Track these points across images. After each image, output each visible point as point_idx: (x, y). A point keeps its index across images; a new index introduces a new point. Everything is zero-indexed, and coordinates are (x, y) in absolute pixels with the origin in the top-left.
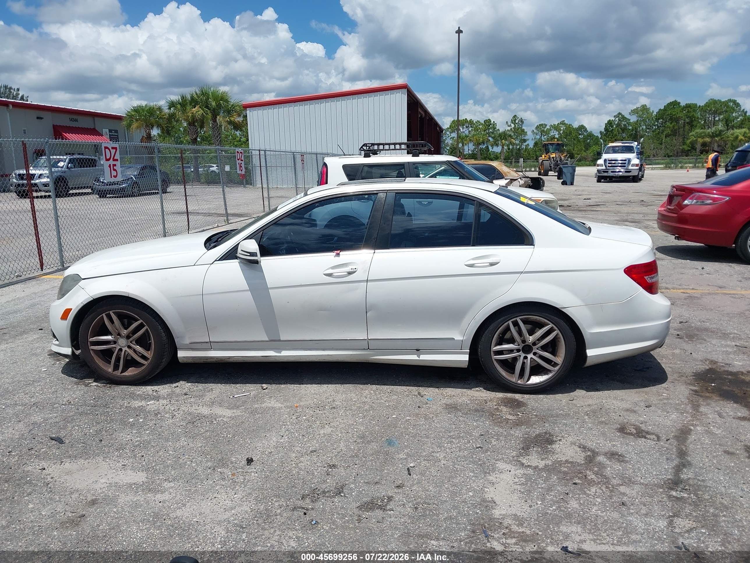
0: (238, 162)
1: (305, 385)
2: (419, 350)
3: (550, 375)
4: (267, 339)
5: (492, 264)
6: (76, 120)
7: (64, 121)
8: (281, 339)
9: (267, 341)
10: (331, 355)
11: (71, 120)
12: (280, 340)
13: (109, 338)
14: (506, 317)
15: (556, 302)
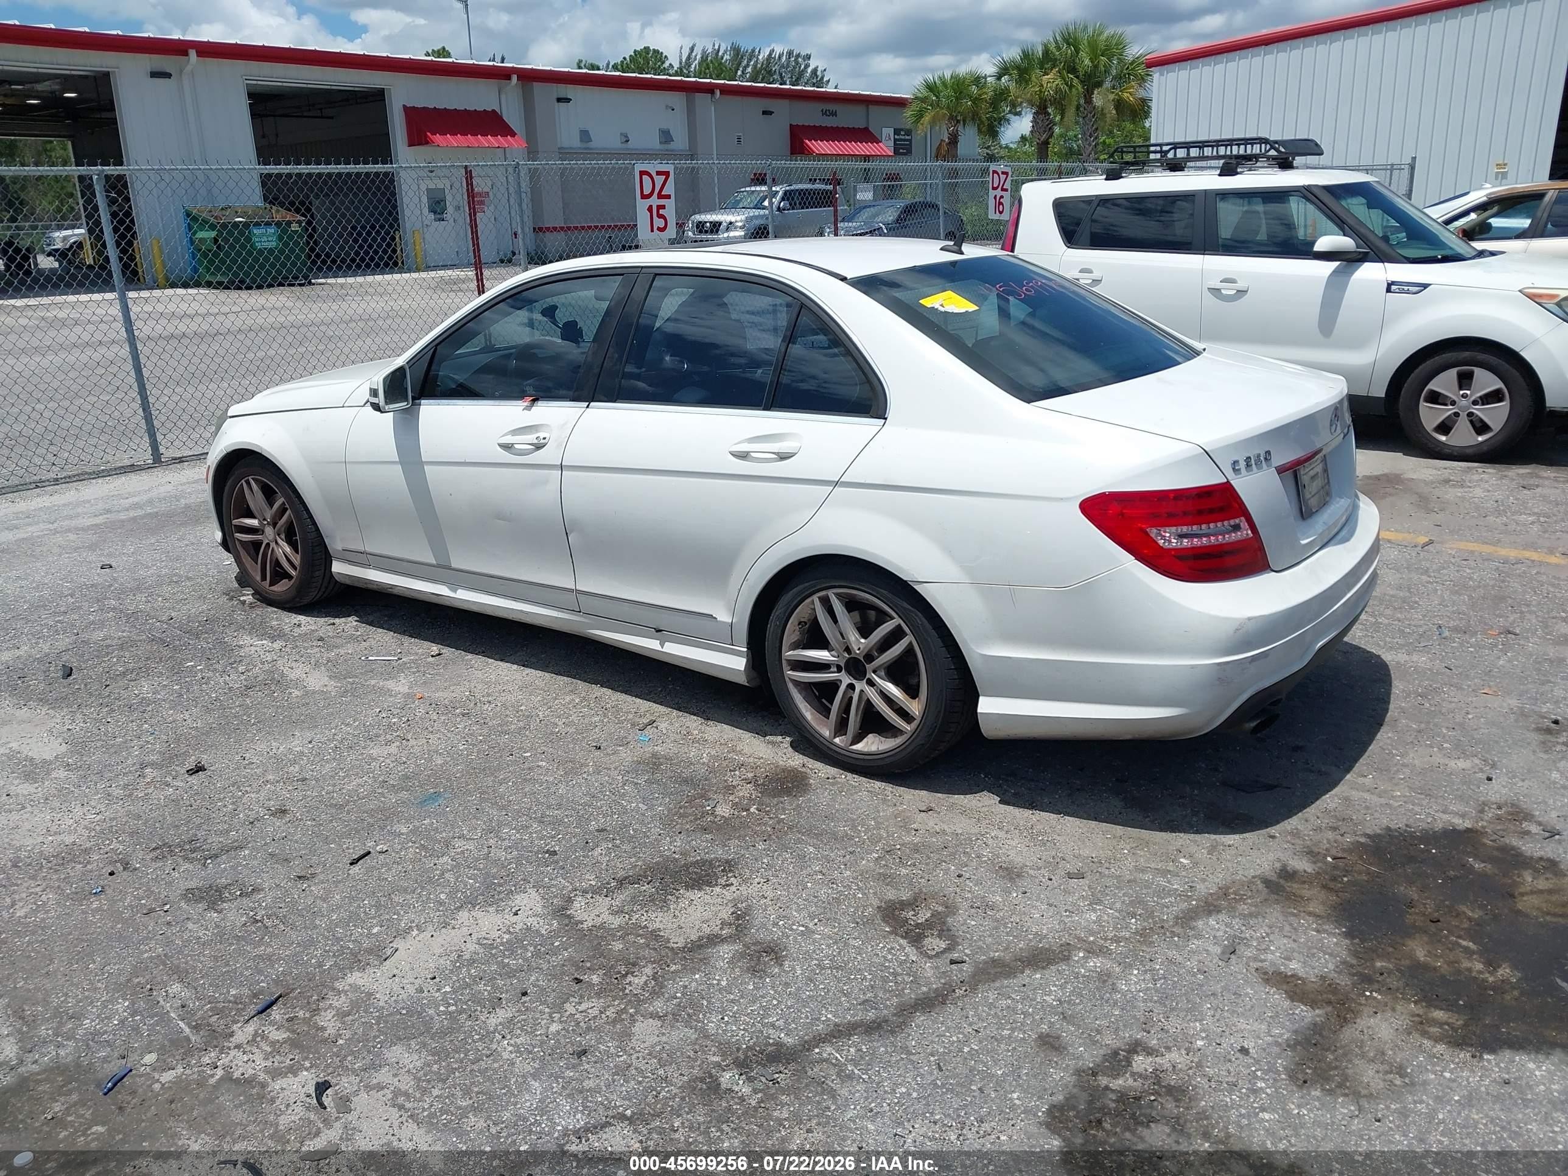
0: (992, 193)
1: (509, 665)
2: (661, 631)
3: (899, 741)
4: (434, 562)
5: (783, 457)
6: (834, 114)
7: (811, 116)
8: (453, 565)
9: (434, 566)
10: (527, 613)
11: (824, 113)
12: (450, 568)
13: (254, 522)
14: (807, 584)
15: (901, 565)
